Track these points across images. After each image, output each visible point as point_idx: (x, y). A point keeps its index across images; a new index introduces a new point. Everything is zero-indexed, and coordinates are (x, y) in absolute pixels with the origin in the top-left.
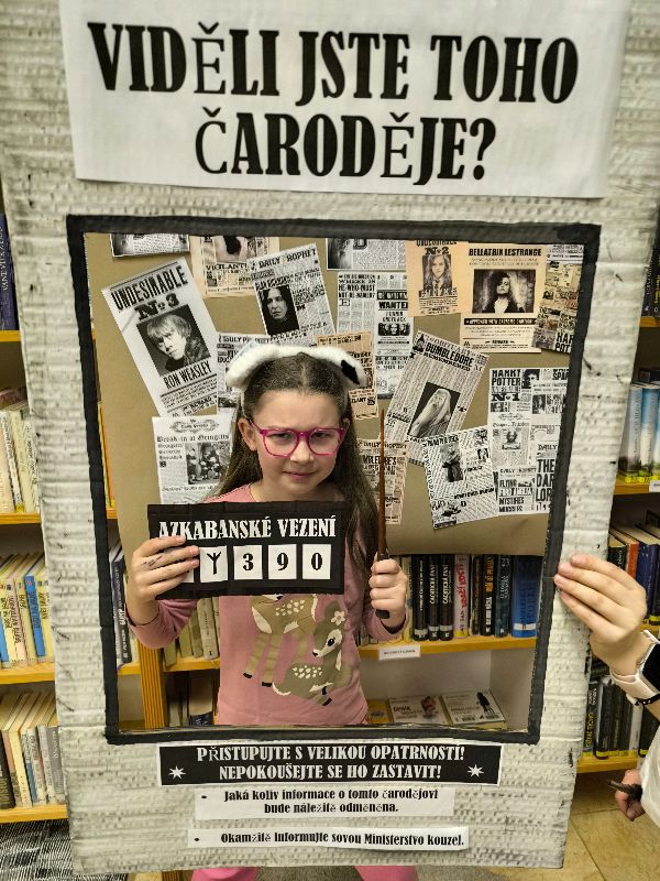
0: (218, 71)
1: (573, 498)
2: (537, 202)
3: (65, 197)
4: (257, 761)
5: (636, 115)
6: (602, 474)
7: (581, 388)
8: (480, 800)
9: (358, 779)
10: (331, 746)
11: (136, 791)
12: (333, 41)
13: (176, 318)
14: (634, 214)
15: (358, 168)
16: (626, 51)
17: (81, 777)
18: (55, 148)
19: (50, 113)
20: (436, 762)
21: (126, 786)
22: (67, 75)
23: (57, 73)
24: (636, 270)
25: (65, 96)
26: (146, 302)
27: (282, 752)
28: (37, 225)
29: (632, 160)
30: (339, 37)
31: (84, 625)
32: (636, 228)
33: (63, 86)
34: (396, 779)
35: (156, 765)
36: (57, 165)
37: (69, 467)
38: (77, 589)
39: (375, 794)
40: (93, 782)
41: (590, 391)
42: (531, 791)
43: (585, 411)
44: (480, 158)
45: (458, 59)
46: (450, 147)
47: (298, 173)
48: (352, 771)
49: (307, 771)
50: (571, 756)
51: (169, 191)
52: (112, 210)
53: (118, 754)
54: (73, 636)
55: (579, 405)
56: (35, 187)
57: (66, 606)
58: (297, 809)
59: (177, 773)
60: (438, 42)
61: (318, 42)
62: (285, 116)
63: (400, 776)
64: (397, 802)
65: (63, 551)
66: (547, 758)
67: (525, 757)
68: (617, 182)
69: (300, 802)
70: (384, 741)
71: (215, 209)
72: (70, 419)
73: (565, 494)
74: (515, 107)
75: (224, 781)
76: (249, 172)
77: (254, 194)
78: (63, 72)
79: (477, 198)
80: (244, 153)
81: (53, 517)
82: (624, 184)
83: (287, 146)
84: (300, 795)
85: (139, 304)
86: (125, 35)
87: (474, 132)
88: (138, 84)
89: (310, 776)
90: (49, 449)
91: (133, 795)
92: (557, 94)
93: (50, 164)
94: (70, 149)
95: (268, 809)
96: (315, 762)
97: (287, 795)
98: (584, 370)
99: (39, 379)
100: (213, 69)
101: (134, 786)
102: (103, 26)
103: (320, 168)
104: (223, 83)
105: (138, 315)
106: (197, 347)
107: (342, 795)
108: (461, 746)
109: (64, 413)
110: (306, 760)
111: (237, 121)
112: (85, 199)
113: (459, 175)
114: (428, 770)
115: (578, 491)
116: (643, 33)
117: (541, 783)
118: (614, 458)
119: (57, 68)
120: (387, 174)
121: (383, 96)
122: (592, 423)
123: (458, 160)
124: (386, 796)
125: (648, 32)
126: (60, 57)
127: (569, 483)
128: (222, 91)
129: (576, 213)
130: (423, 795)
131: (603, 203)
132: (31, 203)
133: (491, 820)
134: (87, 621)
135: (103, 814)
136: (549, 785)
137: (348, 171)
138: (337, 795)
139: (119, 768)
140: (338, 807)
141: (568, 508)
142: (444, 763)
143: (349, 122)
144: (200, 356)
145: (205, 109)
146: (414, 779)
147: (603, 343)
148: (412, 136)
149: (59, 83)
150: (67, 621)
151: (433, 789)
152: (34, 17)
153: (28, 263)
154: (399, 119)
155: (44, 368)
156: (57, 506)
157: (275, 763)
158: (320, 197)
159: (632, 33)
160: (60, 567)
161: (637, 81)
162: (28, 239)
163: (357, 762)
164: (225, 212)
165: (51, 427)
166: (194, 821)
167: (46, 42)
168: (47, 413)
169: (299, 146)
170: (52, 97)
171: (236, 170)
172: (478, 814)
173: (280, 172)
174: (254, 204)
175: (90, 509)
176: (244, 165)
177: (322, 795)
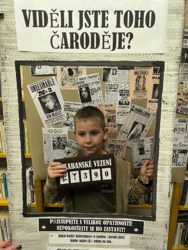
0: (56, 22)
1: (161, 141)
2: (146, 55)
3: (15, 56)
4: (68, 224)
5: (172, 30)
6: (170, 134)
7: (162, 108)
8: (138, 240)
9: (99, 231)
10: (91, 220)
11: (31, 233)
12: (88, 13)
13: (51, 96)
14: (174, 58)
15: (95, 47)
16: (169, 13)
17: (15, 228)
18: (12, 43)
19: (11, 34)
20: (124, 226)
21: (28, 231)
22: (16, 24)
23: (13, 23)
24: (175, 73)
25: (15, 29)
26: (41, 90)
27: (76, 221)
28: (7, 63)
29: (172, 43)
30: (89, 12)
31: (17, 179)
32: (175, 62)
33: (15, 26)
34: (111, 232)
35: (37, 224)
36: (13, 47)
37: (14, 132)
38: (15, 168)
39: (105, 237)
40: (18, 229)
41: (164, 109)
42: (154, 237)
43: (163, 115)
44: (129, 43)
45: (122, 17)
46: (121, 40)
47: (79, 48)
48: (98, 228)
49: (83, 228)
50: (166, 225)
51: (43, 54)
52: (27, 59)
53: (26, 220)
54: (14, 183)
55: (161, 113)
56: (7, 53)
57: (12, 173)
58: (80, 241)
59: (44, 227)
60: (116, 12)
61: (84, 13)
62: (75, 33)
63: (112, 231)
64: (112, 240)
65: (12, 157)
66: (159, 226)
67: (152, 226)
68: (168, 49)
69: (81, 239)
70: (107, 219)
71: (56, 58)
72: (15, 118)
73: (159, 140)
74: (139, 29)
75: (58, 231)
76: (65, 48)
77: (66, 54)
78: (15, 23)
79: (129, 54)
80: (64, 43)
81: (9, 147)
82: (170, 49)
83: (75, 41)
84: (81, 236)
85: (39, 91)
86: (32, 13)
87: (127, 36)
88: (35, 25)
89: (84, 230)
90: (9, 126)
91: (30, 234)
92: (150, 25)
93: (11, 47)
94: (16, 43)
95: (71, 241)
96: (86, 225)
97: (77, 236)
98: (162, 103)
99: (6, 106)
100: (55, 21)
101: (31, 231)
102: (26, 10)
103: (85, 47)
104: (58, 25)
105: (38, 94)
106: (57, 106)
107: (94, 237)
108: (131, 221)
109: (13, 116)
110: (83, 225)
111: (62, 34)
112: (20, 56)
113: (124, 48)
114: (121, 229)
115: (163, 139)
116: (173, 8)
117: (157, 234)
118: (173, 129)
119: (14, 22)
120: (103, 48)
121: (102, 27)
122: (166, 118)
123: (123, 44)
124: (108, 237)
125: (174, 8)
126: (14, 19)
127: (160, 136)
128: (58, 27)
129: (157, 58)
130: (120, 238)
131: (165, 55)
132: (6, 58)
133: (142, 247)
134: (18, 178)
135: (21, 240)
136: (160, 235)
137: (92, 47)
138: (93, 236)
139: (26, 225)
140: (93, 241)
141: (160, 144)
142: (126, 227)
143: (92, 34)
144: (58, 109)
145: (53, 32)
146: (117, 232)
147: (167, 95)
148: (110, 37)
149: (14, 25)
150: (12, 178)
151: (123, 236)
152: (8, 9)
153: (4, 74)
154: (106, 33)
155: (8, 103)
156: (10, 143)
157: (74, 225)
158: (85, 54)
159: (170, 9)
160: (11, 161)
161: (172, 21)
162: (4, 67)
163: (99, 225)
164: (59, 59)
165: (9, 120)
166: (49, 244)
167: (11, 15)
168: (8, 116)
169: (79, 41)
170: (12, 29)
171: (62, 48)
172: (137, 245)
173: (74, 48)
174: (66, 57)
175: (20, 145)
176: (64, 46)
177: (88, 237)
